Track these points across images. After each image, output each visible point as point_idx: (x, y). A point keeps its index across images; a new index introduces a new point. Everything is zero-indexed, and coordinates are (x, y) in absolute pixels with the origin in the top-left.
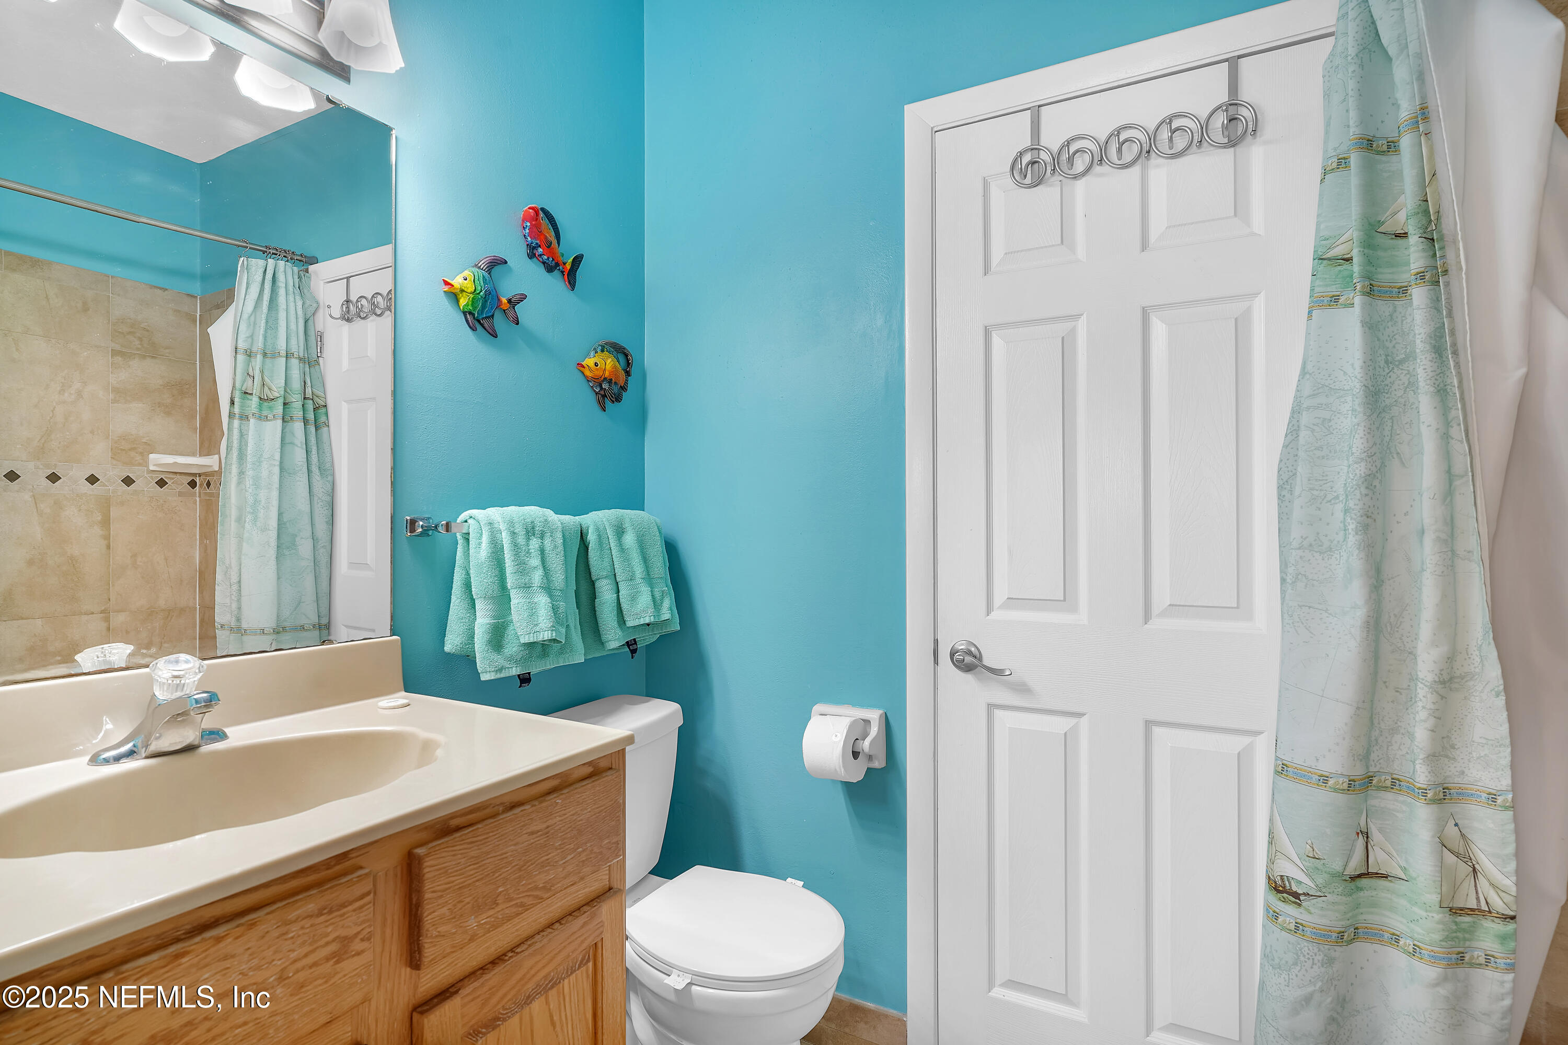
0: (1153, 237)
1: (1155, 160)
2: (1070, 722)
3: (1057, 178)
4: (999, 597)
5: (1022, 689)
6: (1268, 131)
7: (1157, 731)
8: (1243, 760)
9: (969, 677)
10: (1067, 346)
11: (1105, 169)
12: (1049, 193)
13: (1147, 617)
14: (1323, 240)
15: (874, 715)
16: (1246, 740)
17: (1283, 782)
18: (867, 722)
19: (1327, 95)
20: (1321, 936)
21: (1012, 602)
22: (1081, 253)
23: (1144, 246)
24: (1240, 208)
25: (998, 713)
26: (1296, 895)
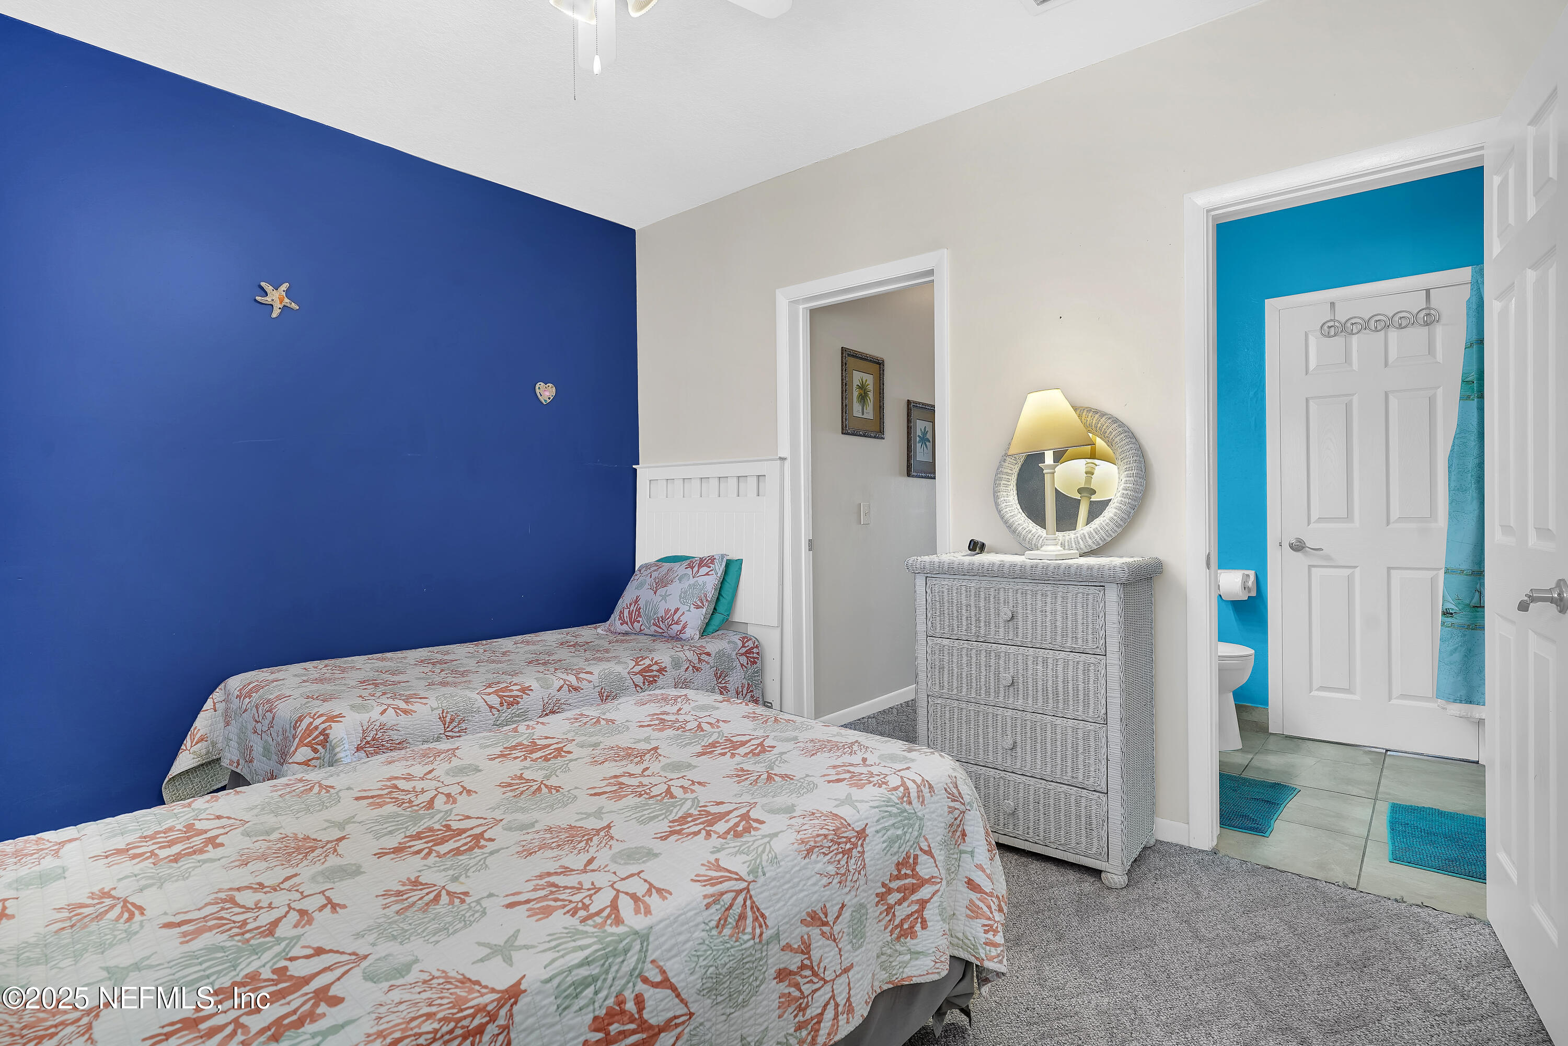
0: (1391, 360)
1: (1391, 329)
2: (1349, 571)
3: (1343, 334)
4: (1314, 517)
5: (1328, 558)
6: (1444, 320)
7: (1392, 572)
8: (1433, 580)
9: (1299, 554)
10: (1348, 407)
11: (1367, 331)
12: (1339, 340)
13: (1388, 523)
14: (1465, 374)
15: (1252, 573)
16: (1435, 572)
17: (1447, 575)
18: (1248, 576)
19: (1467, 314)
20: (1462, 626)
21: (1320, 520)
22: (1355, 366)
23: (1386, 365)
24: (1431, 350)
25: (1313, 569)
26: (1452, 614)
